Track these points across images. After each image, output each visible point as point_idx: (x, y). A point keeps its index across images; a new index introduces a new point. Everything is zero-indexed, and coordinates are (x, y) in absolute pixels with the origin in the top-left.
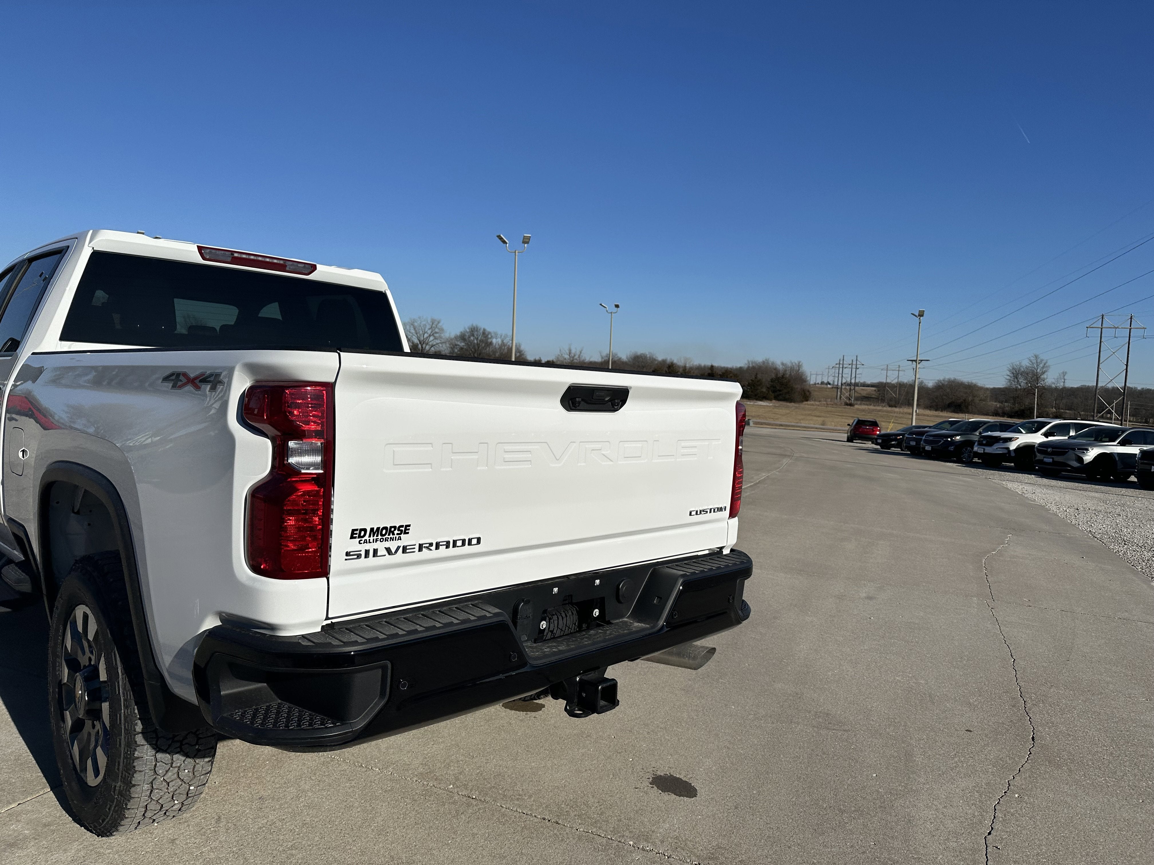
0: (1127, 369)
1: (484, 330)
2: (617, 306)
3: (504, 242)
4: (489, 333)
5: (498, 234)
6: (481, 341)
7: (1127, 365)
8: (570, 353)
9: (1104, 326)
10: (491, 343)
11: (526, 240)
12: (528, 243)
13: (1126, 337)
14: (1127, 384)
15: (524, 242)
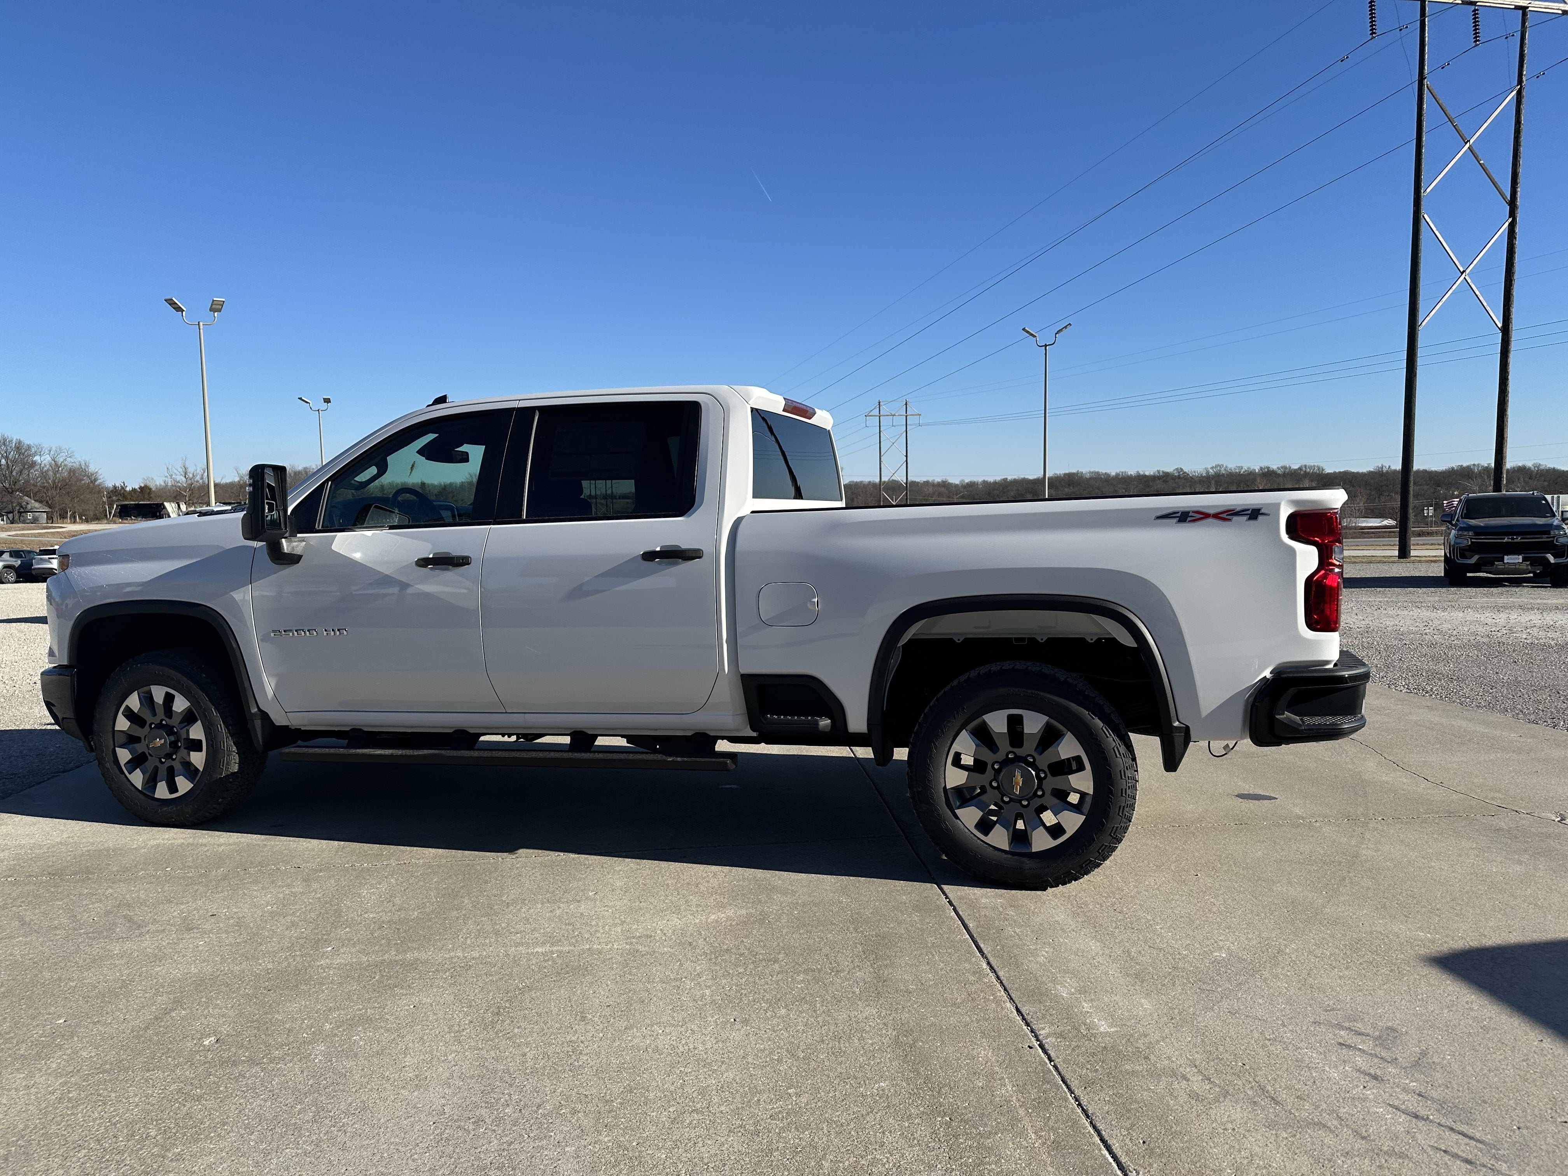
0: (907, 461)
1: (20, 442)
2: (327, 401)
3: (179, 309)
4: (29, 447)
5: (168, 297)
6: (14, 462)
7: (906, 456)
8: (186, 473)
9: (881, 414)
10: (33, 464)
11: (216, 307)
12: (219, 310)
13: (903, 425)
14: (909, 479)
15: (212, 310)
